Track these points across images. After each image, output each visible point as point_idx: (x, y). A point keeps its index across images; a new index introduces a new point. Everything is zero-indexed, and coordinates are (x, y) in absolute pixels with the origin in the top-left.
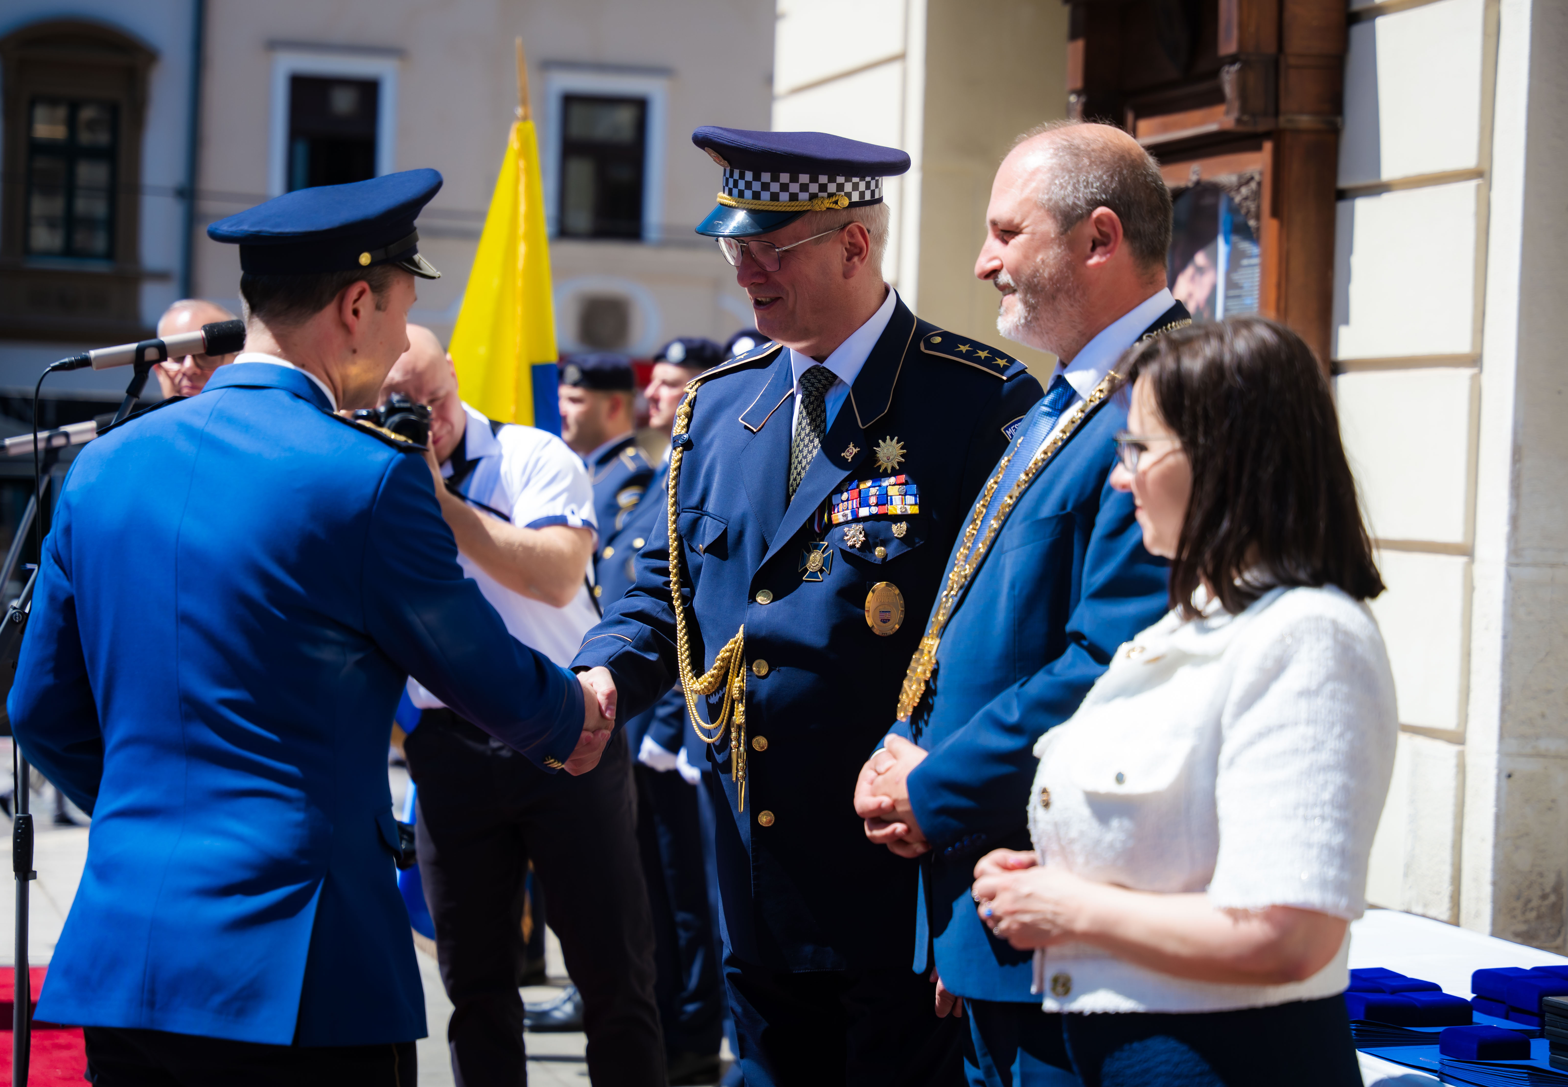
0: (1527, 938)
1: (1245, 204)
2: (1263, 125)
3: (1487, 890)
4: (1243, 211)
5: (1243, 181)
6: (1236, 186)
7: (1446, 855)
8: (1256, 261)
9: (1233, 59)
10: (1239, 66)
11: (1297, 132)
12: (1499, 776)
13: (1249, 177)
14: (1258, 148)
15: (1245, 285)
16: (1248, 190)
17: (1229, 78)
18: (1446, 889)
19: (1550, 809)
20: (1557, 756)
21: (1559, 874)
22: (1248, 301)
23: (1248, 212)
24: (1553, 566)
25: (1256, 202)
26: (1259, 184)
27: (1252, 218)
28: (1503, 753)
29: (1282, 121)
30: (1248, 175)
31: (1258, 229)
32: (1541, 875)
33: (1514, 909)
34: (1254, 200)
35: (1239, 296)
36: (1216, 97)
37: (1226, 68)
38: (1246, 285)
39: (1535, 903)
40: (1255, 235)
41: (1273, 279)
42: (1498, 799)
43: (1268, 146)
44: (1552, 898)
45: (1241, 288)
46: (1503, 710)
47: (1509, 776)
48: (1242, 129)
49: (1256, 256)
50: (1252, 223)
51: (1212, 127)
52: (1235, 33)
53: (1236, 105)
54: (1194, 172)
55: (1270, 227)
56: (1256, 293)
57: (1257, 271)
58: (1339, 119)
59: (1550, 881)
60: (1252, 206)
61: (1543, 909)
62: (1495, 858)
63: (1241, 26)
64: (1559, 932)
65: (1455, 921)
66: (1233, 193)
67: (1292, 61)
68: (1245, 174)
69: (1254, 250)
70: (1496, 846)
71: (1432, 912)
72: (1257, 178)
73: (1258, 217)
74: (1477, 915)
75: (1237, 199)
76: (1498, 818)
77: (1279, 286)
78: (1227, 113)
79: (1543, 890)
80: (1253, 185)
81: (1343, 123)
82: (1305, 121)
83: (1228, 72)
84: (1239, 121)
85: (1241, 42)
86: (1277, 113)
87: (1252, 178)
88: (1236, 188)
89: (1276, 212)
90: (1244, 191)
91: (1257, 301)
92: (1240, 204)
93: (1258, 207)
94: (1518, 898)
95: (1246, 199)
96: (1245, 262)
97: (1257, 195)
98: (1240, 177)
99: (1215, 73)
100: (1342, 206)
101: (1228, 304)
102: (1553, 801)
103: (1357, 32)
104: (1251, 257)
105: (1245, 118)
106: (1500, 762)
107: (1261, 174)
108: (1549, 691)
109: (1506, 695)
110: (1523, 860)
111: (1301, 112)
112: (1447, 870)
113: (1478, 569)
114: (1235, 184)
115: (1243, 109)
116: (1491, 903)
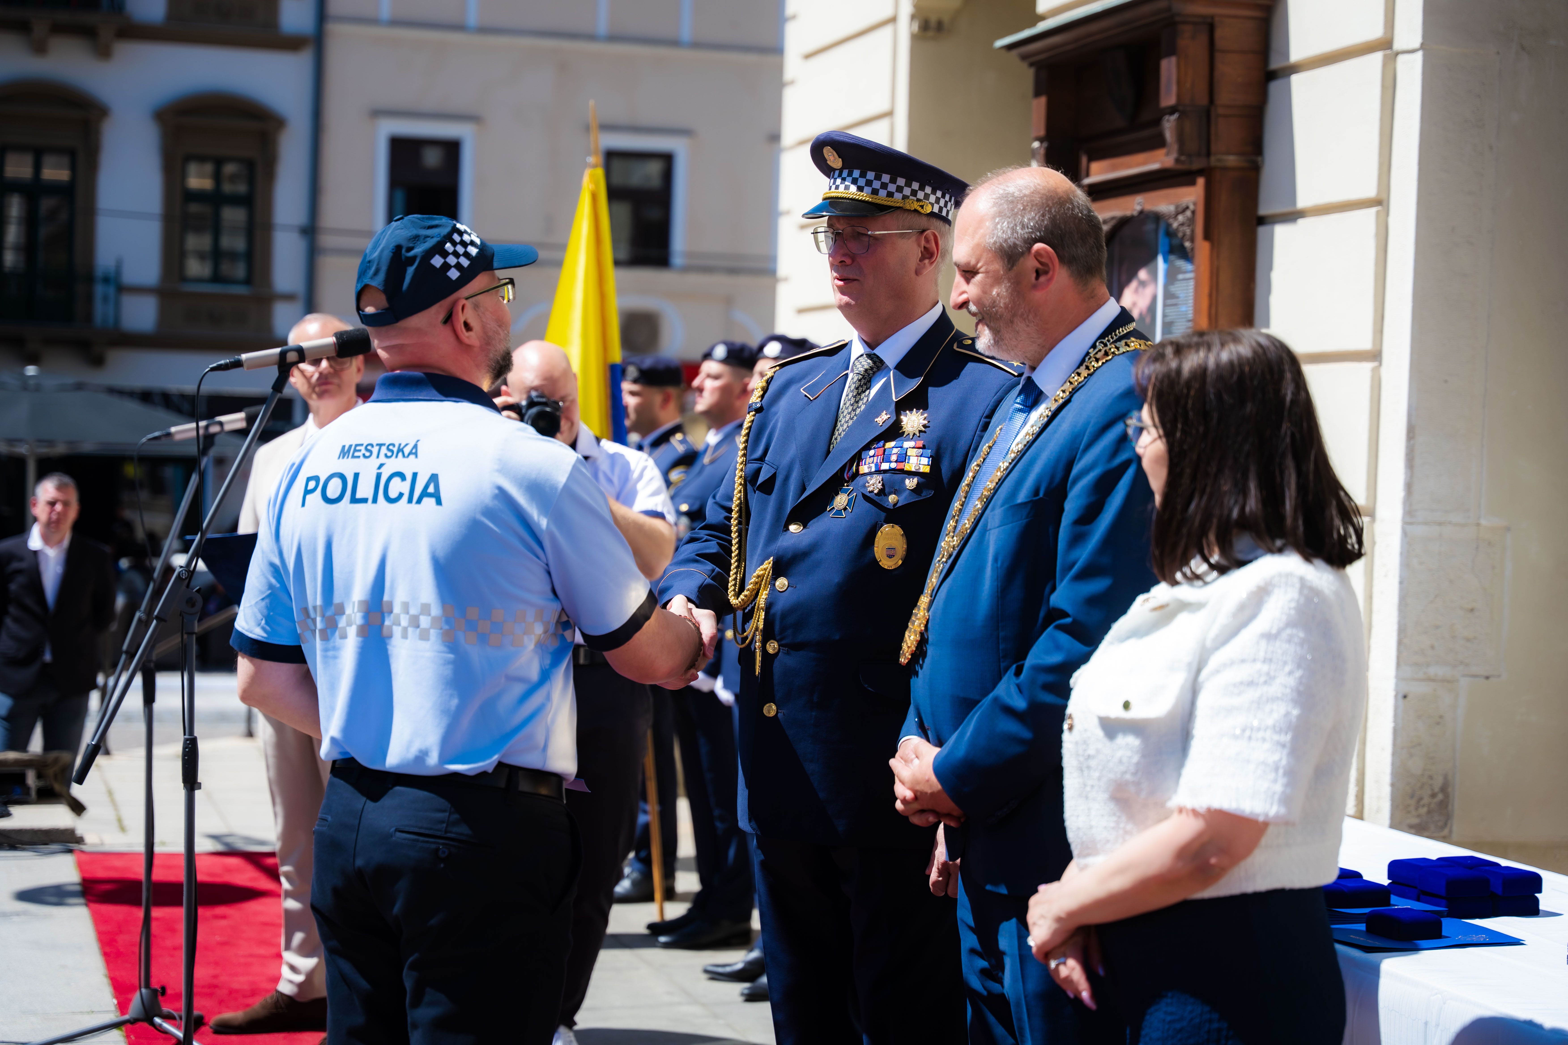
0: (1420, 829)
1: (1181, 229)
2: (1197, 164)
3: (1386, 791)
4: (1180, 235)
5: (1180, 209)
6: (1174, 214)
8: (1191, 275)
9: (1172, 110)
10: (1178, 116)
11: (1225, 169)
12: (1396, 696)
13: (1185, 207)
14: (1193, 183)
15: (1181, 295)
16: (1184, 217)
17: (1169, 125)
19: (1438, 723)
20: (1443, 680)
21: (1446, 777)
22: (1183, 308)
23: (1184, 235)
24: (1440, 524)
25: (1191, 228)
26: (1193, 212)
27: (1188, 240)
28: (1399, 678)
29: (1213, 161)
30: (1184, 205)
31: (1192, 249)
32: (1431, 778)
33: (1409, 805)
34: (1189, 226)
35: (1176, 305)
36: (1158, 142)
37: (1167, 117)
39: (1426, 800)
40: (1190, 255)
41: (1206, 290)
42: (1396, 715)
43: (1201, 181)
44: (1440, 797)
45: (1177, 298)
46: (1400, 643)
47: (1405, 697)
48: (1180, 167)
49: (1190, 272)
50: (1187, 244)
51: (1155, 166)
52: (1174, 88)
53: (1175, 147)
54: (1139, 204)
55: (1202, 248)
56: (1191, 302)
57: (1192, 283)
58: (1259, 159)
59: (1438, 782)
60: (1188, 230)
61: (1433, 806)
62: (1393, 764)
63: (1179, 83)
64: (1446, 824)
65: (1360, 815)
66: (1171, 220)
67: (1221, 111)
68: (1182, 204)
69: (1189, 267)
70: (1394, 754)
72: (1192, 207)
73: (1192, 240)
74: (1378, 810)
75: (1175, 225)
76: (1396, 732)
77: (1210, 296)
78: (1167, 154)
79: (1433, 790)
80: (1188, 213)
81: (1263, 162)
82: (1232, 160)
83: (1168, 121)
84: (1177, 161)
85: (1179, 96)
86: (1208, 154)
87: (1187, 208)
88: (1174, 217)
89: (1207, 236)
90: (1181, 218)
91: (1191, 308)
92: (1177, 229)
93: (1193, 231)
94: (1412, 796)
95: (1182, 224)
96: (1181, 276)
97: (1191, 221)
98: (1177, 207)
99: (1157, 122)
100: (1262, 230)
101: (1167, 311)
102: (1441, 717)
103: (1274, 87)
104: (1185, 272)
105: (1183, 158)
106: (1397, 685)
107: (1195, 204)
108: (1437, 627)
109: (1402, 631)
110: (1417, 766)
111: (1228, 153)
113: (1378, 527)
114: (1174, 213)
115: (1181, 151)
116: (1390, 801)
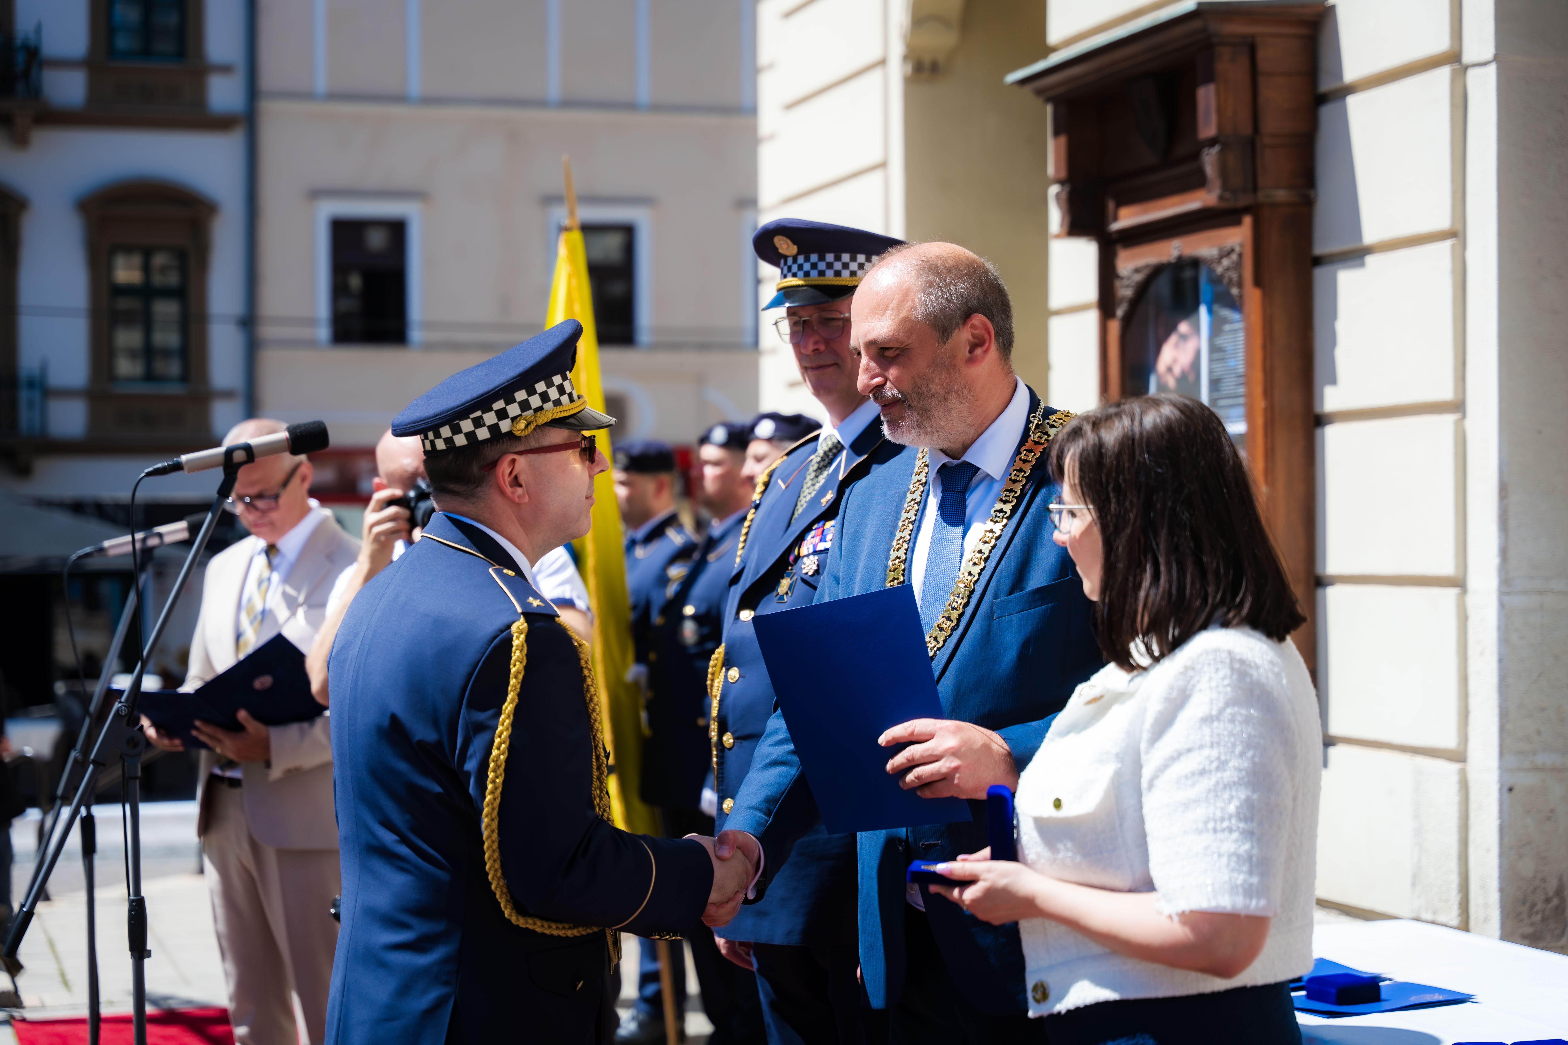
0: (1535, 940)
1: (1227, 274)
2: (1243, 201)
3: (1495, 897)
4: (1225, 281)
5: (1224, 253)
7: (1453, 865)
8: (1240, 325)
9: (1212, 142)
10: (1220, 148)
11: (1274, 205)
12: (1500, 789)
13: (1230, 250)
14: (1238, 223)
16: (1230, 261)
17: (1210, 159)
18: (1454, 898)
19: (1549, 819)
20: (1554, 770)
21: (1560, 879)
22: (1232, 363)
23: (1230, 281)
24: (1541, 593)
25: (1238, 272)
26: (1240, 255)
27: (1235, 287)
28: (1504, 769)
29: (1261, 196)
30: (1229, 248)
31: (1241, 297)
32: (1544, 880)
33: (1520, 913)
34: (1236, 270)
35: (1224, 359)
36: (1197, 181)
37: (1206, 150)
38: (1229, 347)
39: (1539, 906)
40: (1237, 304)
41: (1258, 341)
42: (1501, 811)
43: (1247, 220)
44: (1555, 901)
45: (1225, 351)
46: (1502, 729)
47: (1510, 790)
48: (1223, 205)
49: (1239, 322)
50: (1235, 291)
51: (1194, 206)
52: (1213, 118)
53: (1219, 184)
54: (1176, 248)
55: (1253, 295)
56: (1241, 355)
57: (1241, 335)
58: (1311, 193)
59: (1552, 885)
60: (1234, 276)
61: (1547, 912)
62: (1501, 866)
63: (1220, 112)
64: (1563, 933)
65: (1465, 926)
66: (1214, 265)
67: (1267, 141)
68: (1226, 247)
69: (1237, 316)
70: (1501, 855)
71: (1441, 919)
72: (1238, 249)
73: (1240, 285)
74: (1486, 920)
75: (1219, 270)
76: (1502, 829)
77: (1264, 347)
78: (1210, 192)
79: (1546, 894)
80: (1234, 257)
81: (1316, 195)
82: (1281, 195)
83: (1207, 154)
84: (1221, 198)
85: (1220, 126)
86: (1255, 189)
87: (1232, 251)
88: (1217, 261)
89: (1258, 281)
90: (1226, 262)
91: (1242, 362)
92: (1222, 275)
93: (1240, 277)
94: (1523, 902)
95: (1228, 269)
96: (1229, 328)
97: (1238, 265)
98: (1220, 250)
99: (1196, 155)
100: (1320, 272)
101: (1213, 366)
102: (1552, 811)
103: (1327, 110)
104: (1232, 322)
105: (1227, 195)
106: (1501, 777)
107: (1241, 246)
108: (1543, 710)
109: (1504, 715)
110: (1527, 867)
111: (1277, 187)
112: (1454, 880)
113: (1471, 599)
114: (1216, 257)
115: (1225, 187)
116: (1500, 909)
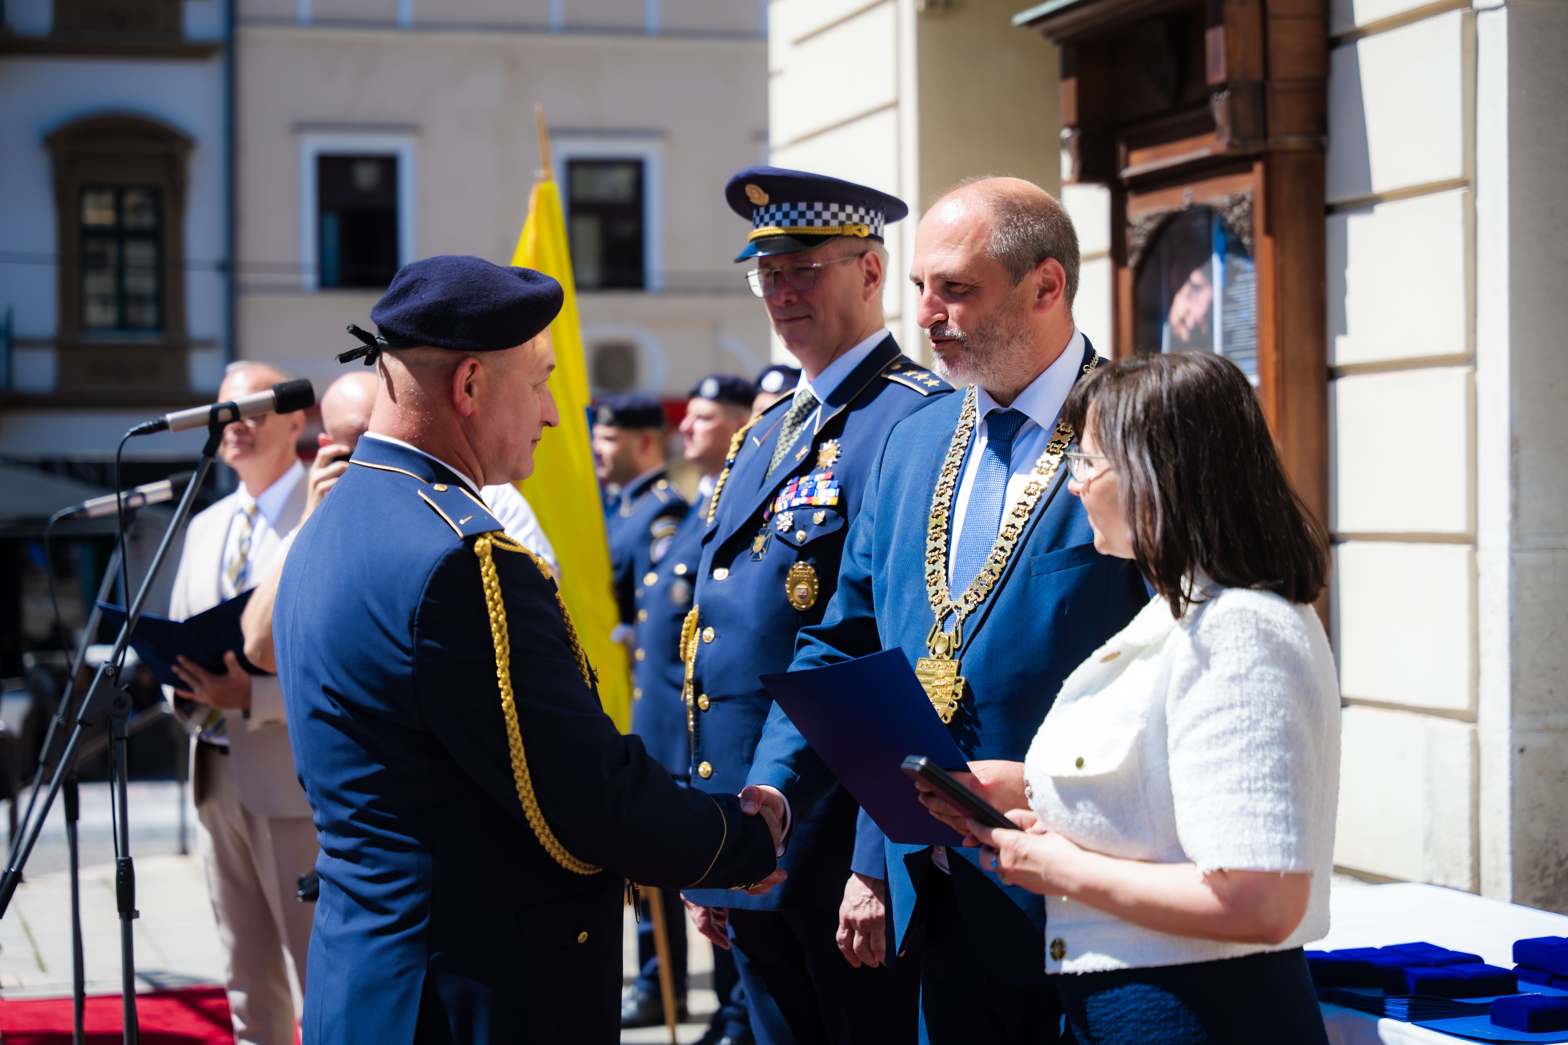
0: (1546, 904)
1: (1238, 223)
2: (1254, 148)
3: (1505, 860)
4: (1237, 230)
5: (1236, 201)
6: (1229, 207)
7: (1464, 828)
8: (1252, 275)
9: (1221, 87)
10: (1229, 94)
11: (1286, 152)
12: (1512, 750)
13: (1241, 198)
14: (1248, 170)
15: (1241, 299)
16: (1241, 210)
17: (1219, 105)
18: (1466, 861)
19: (1562, 780)
22: (1244, 314)
23: (1242, 230)
24: (1554, 550)
25: (1249, 221)
26: (1252, 204)
27: (1246, 236)
28: (1515, 730)
29: (1272, 143)
30: (1240, 196)
31: (1252, 246)
32: (1556, 843)
33: (1532, 877)
34: (1247, 219)
35: (1236, 310)
36: (1207, 126)
37: (1216, 96)
39: (1552, 869)
40: (1249, 252)
41: (1269, 292)
42: (1512, 773)
43: (1258, 168)
45: (1238, 302)
46: (1513, 689)
47: (1522, 751)
48: (1233, 152)
49: (1251, 272)
50: (1246, 241)
51: (1205, 153)
52: (1223, 62)
53: (1228, 130)
54: (1187, 196)
55: (1264, 244)
56: (1253, 306)
57: (1253, 285)
58: (1325, 139)
60: (1245, 225)
61: (1560, 875)
62: (1512, 829)
63: (1229, 56)
65: (1476, 890)
66: (1226, 214)
67: (1278, 86)
68: (1237, 195)
69: (1249, 266)
70: (1513, 817)
71: (1453, 883)
72: (1249, 197)
73: (1251, 234)
74: (1498, 883)
75: (1231, 219)
76: (1513, 791)
77: (1276, 299)
78: (1219, 138)
79: (1559, 857)
80: (1245, 205)
81: (1329, 142)
82: (1293, 142)
83: (1217, 100)
84: (1231, 145)
85: (1229, 71)
86: (1266, 135)
87: (1243, 199)
88: (1228, 209)
89: (1269, 230)
90: (1237, 211)
91: (1254, 314)
92: (1233, 224)
93: (1252, 225)
94: (1535, 865)
95: (1239, 218)
96: (1241, 278)
97: (1249, 214)
98: (1232, 198)
99: (1205, 101)
100: (1332, 221)
103: (1339, 56)
104: (1245, 272)
105: (1237, 142)
106: (1512, 737)
107: (1253, 193)
108: (1555, 669)
109: (1515, 675)
110: (1539, 830)
111: (1289, 134)
112: (1466, 843)
113: (1483, 557)
114: (1228, 205)
115: (1234, 134)
116: (1510, 872)
